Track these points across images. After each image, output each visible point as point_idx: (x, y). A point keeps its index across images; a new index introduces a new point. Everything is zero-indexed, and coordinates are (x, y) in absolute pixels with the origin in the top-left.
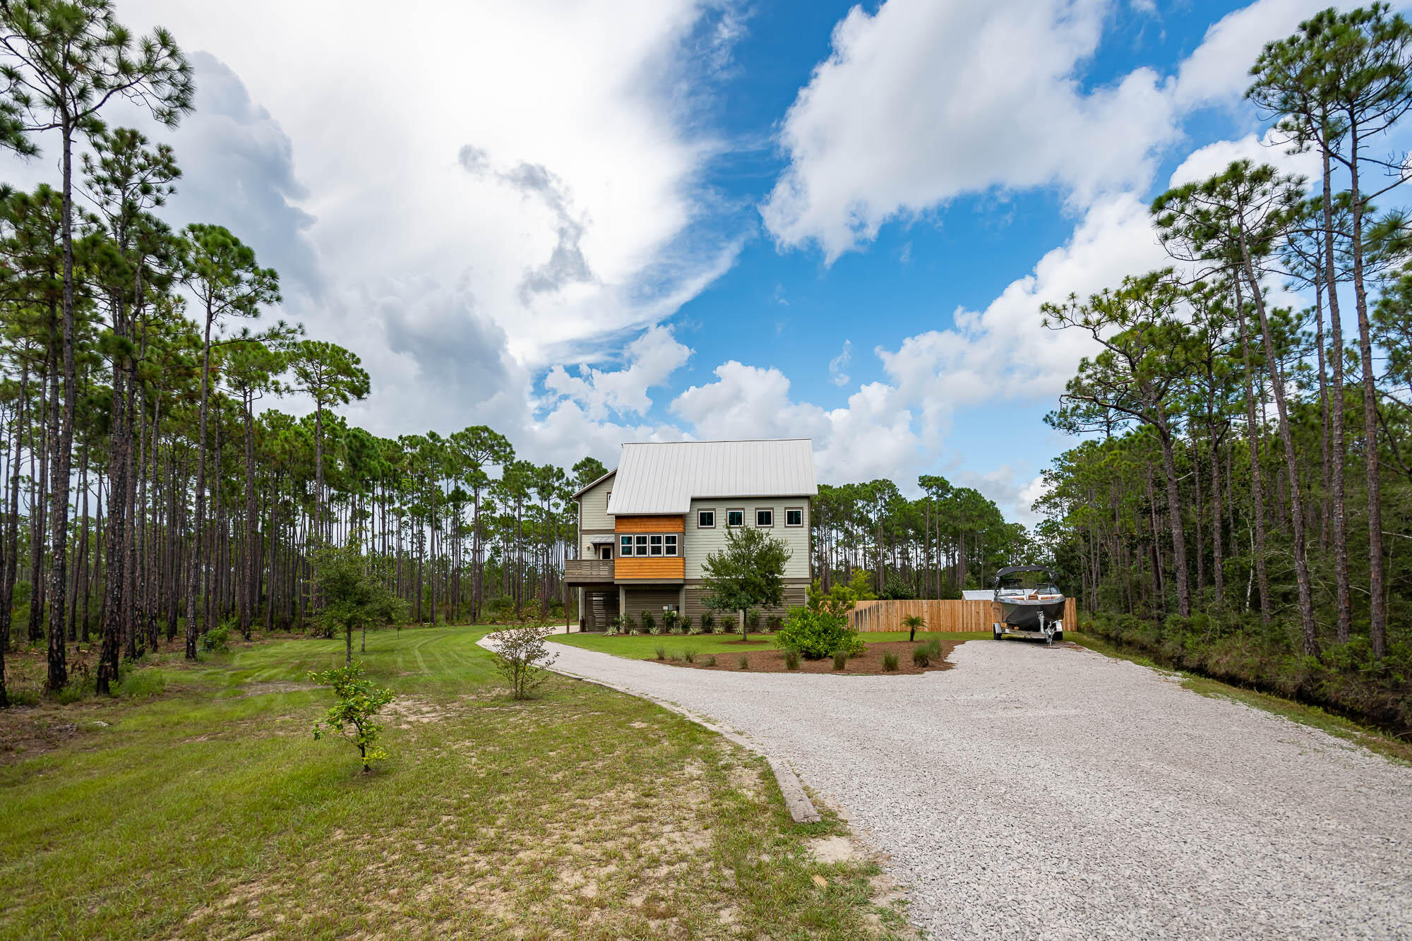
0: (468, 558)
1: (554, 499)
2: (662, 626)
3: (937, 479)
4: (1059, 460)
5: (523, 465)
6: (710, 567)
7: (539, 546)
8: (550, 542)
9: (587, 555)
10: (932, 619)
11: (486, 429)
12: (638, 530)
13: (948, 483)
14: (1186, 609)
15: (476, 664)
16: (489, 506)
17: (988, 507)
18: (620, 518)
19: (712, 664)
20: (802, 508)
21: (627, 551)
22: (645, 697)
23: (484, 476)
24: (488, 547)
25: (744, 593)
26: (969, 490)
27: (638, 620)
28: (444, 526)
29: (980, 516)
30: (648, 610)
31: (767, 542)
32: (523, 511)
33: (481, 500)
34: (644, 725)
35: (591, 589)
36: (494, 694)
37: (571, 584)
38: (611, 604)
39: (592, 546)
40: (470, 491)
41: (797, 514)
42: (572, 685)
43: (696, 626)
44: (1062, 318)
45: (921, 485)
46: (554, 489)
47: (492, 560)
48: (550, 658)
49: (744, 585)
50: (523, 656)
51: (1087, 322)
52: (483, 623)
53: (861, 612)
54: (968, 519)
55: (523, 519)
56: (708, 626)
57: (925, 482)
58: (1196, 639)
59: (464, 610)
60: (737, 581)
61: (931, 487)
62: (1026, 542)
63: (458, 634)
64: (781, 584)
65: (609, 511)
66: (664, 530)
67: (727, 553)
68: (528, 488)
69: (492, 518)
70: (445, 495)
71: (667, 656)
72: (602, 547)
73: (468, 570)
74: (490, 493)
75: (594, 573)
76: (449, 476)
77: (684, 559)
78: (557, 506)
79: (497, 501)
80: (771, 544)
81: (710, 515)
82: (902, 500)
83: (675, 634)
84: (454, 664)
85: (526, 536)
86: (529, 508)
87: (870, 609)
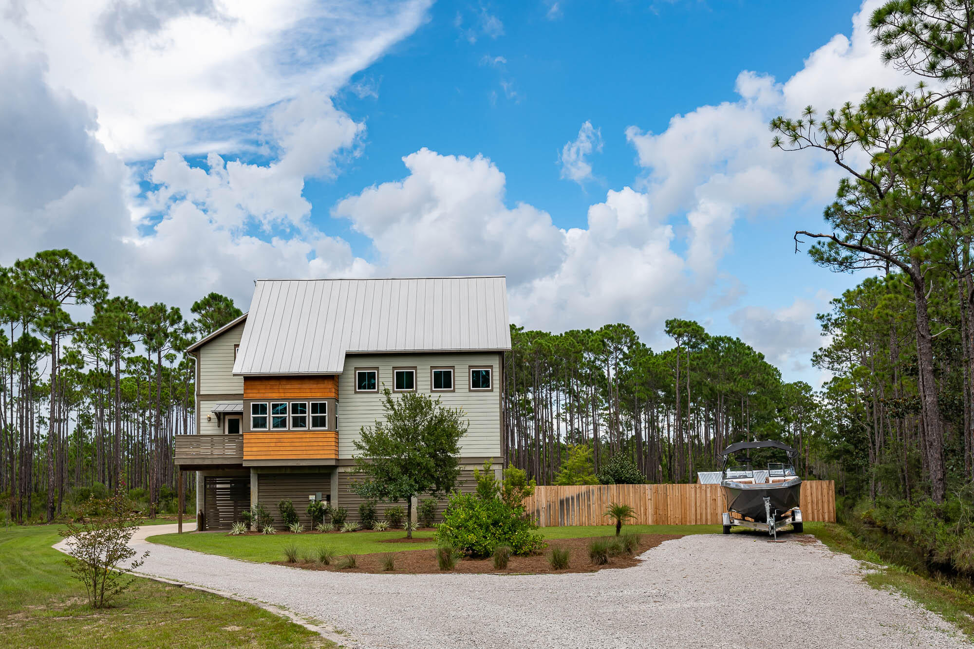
0: (44, 431)
1: (167, 348)
2: (308, 521)
3: (687, 325)
4: (839, 301)
5: (122, 303)
6: (364, 444)
7: (147, 414)
8: (163, 409)
9: (208, 428)
10: (656, 508)
11: (66, 254)
12: (275, 395)
13: (703, 330)
14: (940, 493)
15: (50, 572)
16: (74, 358)
17: (755, 361)
18: (250, 380)
19: (351, 566)
20: (492, 366)
21: (260, 423)
22: (252, 602)
23: (66, 318)
24: (73, 414)
25: (405, 477)
26: (730, 339)
27: (275, 513)
28: (9, 386)
29: (745, 374)
30: (288, 501)
31: (437, 412)
32: (123, 365)
33: (62, 350)
34: (237, 629)
35: (213, 473)
36: (69, 603)
37: (184, 468)
38: (241, 494)
39: (213, 416)
40: (44, 339)
41: (486, 375)
42: (168, 592)
43: (351, 521)
44: (796, 138)
45: (668, 332)
46: (166, 336)
47: (79, 433)
48: (137, 558)
49: (406, 467)
50: (103, 557)
51: (831, 141)
52: (63, 520)
53: (567, 500)
54: (730, 378)
55: (122, 376)
56: (367, 520)
57: (675, 327)
58: (948, 529)
59: (37, 504)
60: (398, 462)
61: (680, 335)
62: (814, 406)
63: (27, 536)
64: (456, 464)
65: (237, 369)
66: (310, 395)
67: (387, 426)
68: (130, 334)
69: (79, 376)
70: (9, 343)
71: (299, 558)
72: (227, 418)
73: (45, 447)
74: (74, 341)
75: (216, 452)
76: (14, 319)
77: (337, 433)
78: (171, 358)
79: (85, 352)
80: (442, 414)
81: (372, 376)
82: (647, 352)
83: (324, 531)
84: (22, 572)
85: (127, 400)
86: (130, 361)
87: (578, 496)
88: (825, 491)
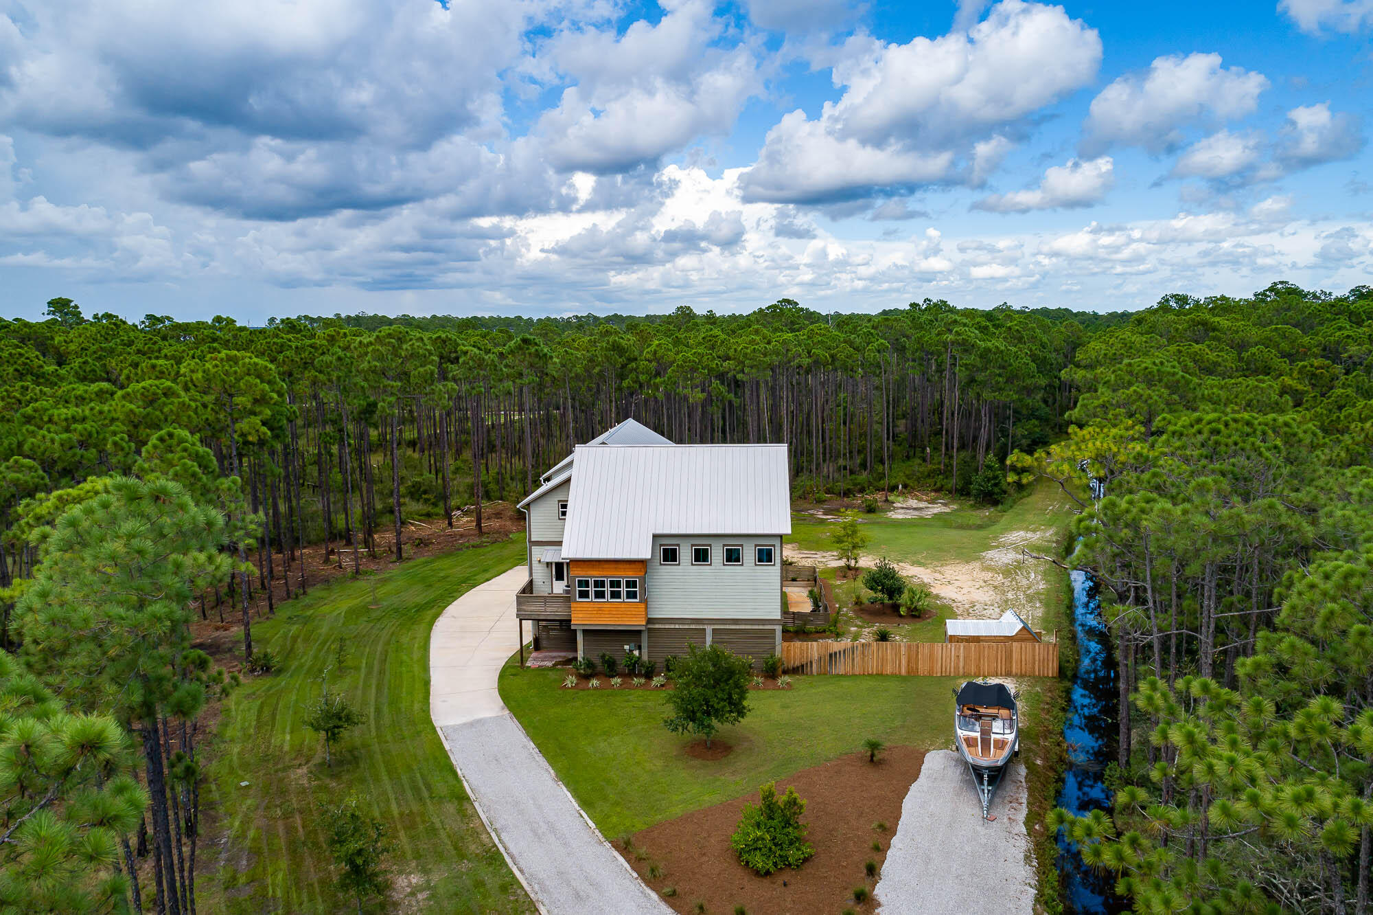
9: (539, 570)
10: (909, 662)
12: (596, 574)
18: (575, 562)
20: (774, 546)
21: (584, 594)
27: (598, 662)
30: (608, 652)
41: (769, 553)
53: (836, 653)
66: (624, 574)
75: (549, 610)
77: (647, 603)
81: (674, 551)
83: (637, 686)
87: (844, 651)
88: (1051, 652)
